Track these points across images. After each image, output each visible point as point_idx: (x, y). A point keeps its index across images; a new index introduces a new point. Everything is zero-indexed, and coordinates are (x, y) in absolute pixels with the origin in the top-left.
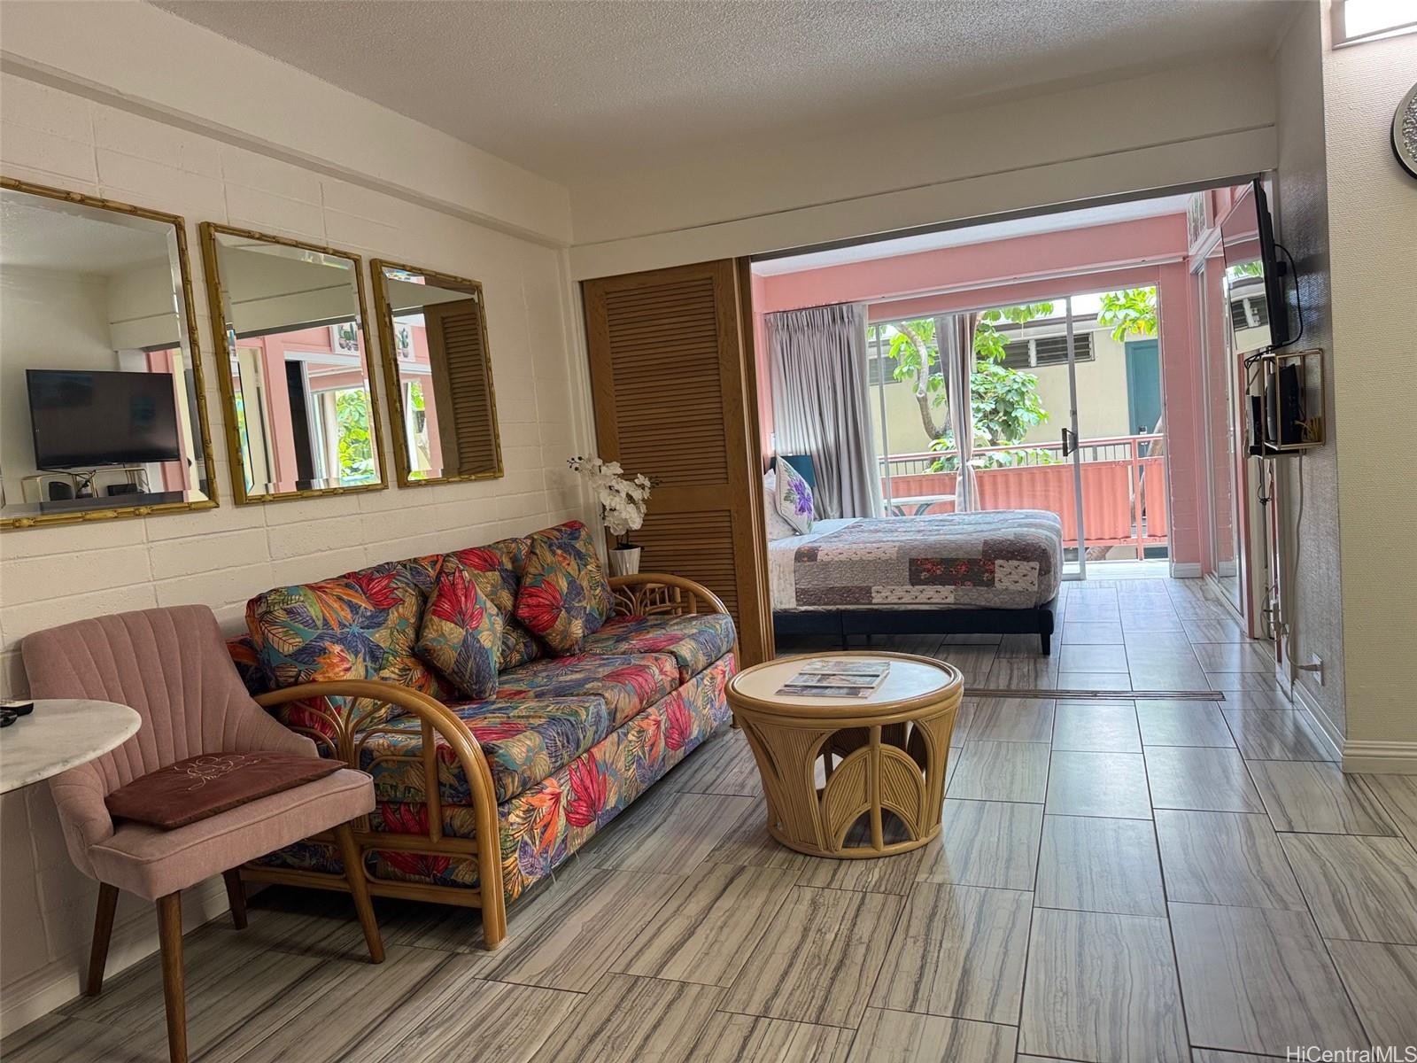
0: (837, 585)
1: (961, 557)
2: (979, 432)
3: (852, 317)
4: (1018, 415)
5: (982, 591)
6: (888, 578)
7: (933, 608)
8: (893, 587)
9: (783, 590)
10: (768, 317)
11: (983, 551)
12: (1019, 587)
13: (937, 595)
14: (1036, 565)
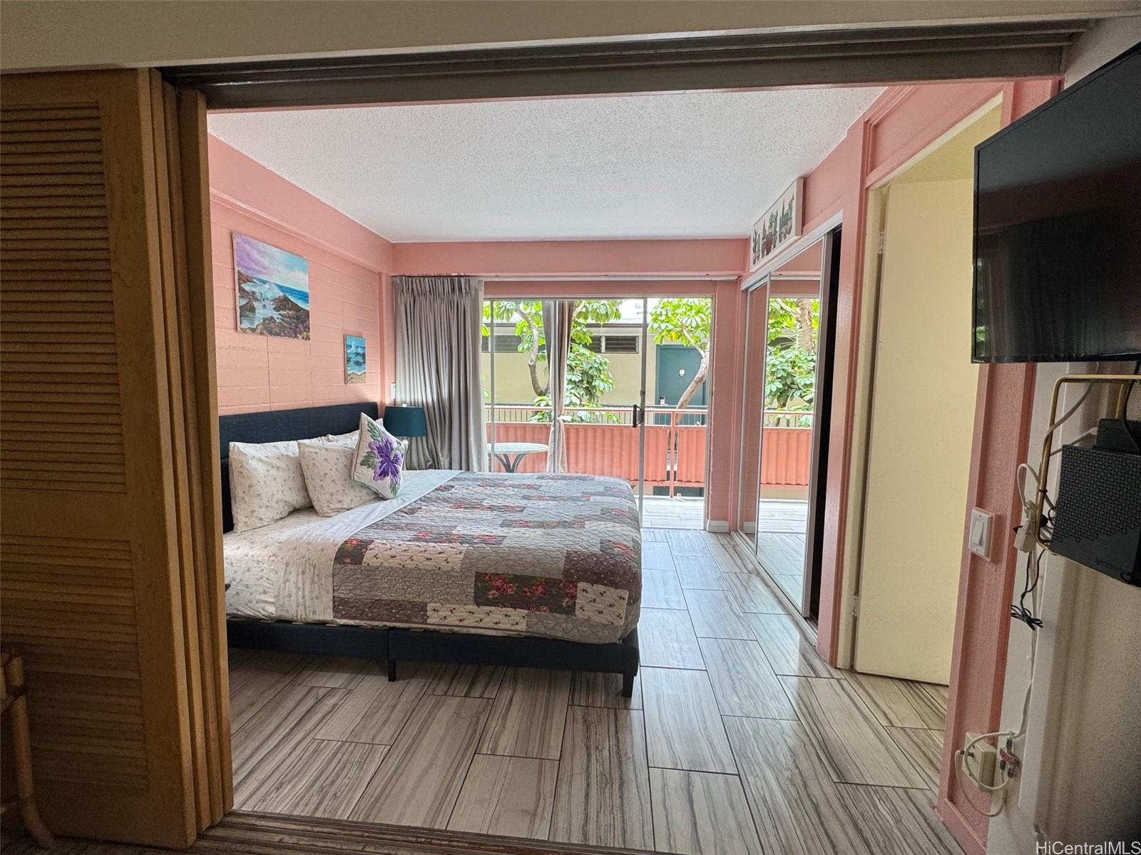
0: (384, 597)
1: (537, 574)
2: (569, 395)
3: (469, 289)
4: (597, 384)
5: (560, 619)
6: (448, 594)
7: (501, 634)
8: (454, 606)
9: (317, 598)
10: (395, 279)
11: (564, 571)
12: (604, 619)
13: (506, 620)
14: (626, 594)
